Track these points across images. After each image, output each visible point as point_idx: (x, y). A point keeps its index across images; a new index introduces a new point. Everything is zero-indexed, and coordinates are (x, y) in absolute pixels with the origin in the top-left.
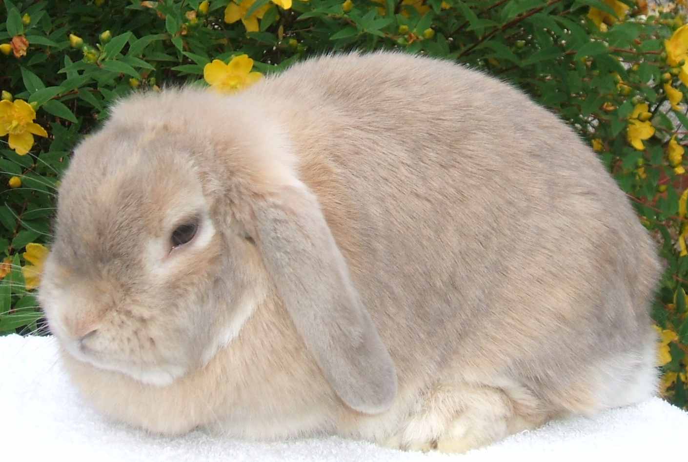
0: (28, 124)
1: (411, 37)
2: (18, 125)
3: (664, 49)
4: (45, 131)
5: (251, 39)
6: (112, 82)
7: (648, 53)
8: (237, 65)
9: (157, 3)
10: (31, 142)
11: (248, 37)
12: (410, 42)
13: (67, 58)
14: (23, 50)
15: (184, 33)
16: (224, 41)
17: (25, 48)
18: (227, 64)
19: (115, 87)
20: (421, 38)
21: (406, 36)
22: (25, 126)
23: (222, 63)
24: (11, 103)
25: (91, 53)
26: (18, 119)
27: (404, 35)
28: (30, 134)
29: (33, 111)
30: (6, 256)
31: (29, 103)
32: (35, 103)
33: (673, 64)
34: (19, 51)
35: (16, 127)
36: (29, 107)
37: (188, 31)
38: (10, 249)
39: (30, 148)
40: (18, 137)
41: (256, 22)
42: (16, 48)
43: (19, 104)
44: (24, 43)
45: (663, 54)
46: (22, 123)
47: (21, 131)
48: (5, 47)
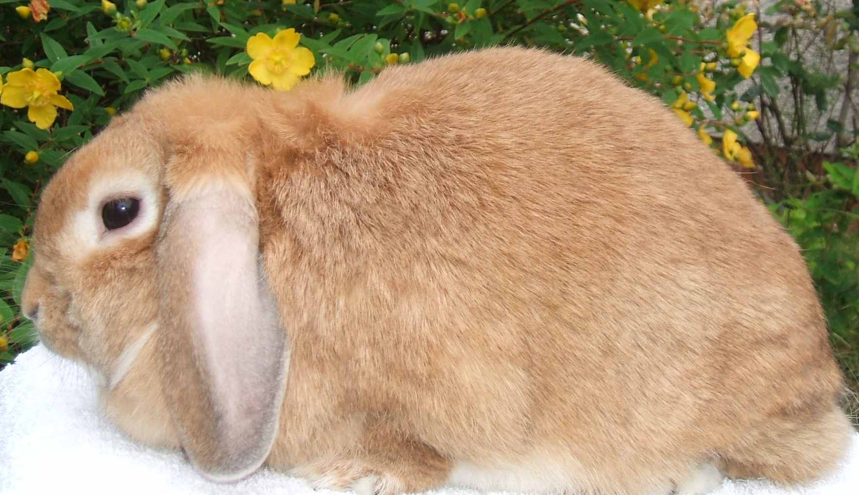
0: (52, 95)
1: (460, 16)
2: (41, 96)
3: (724, 38)
4: (71, 104)
5: (287, 11)
6: (137, 53)
7: (706, 42)
8: (282, 39)
10: (54, 114)
11: (285, 9)
12: (460, 21)
13: (90, 26)
14: (44, 14)
15: (221, 2)
16: (258, 13)
17: (46, 12)
18: (272, 37)
19: (140, 59)
20: (471, 17)
21: (455, 15)
22: (49, 97)
23: (266, 36)
24: (33, 72)
25: (124, 21)
26: (41, 89)
27: (453, 13)
28: (54, 108)
29: (57, 80)
30: (21, 237)
31: (53, 72)
32: (60, 73)
33: (733, 55)
34: (39, 14)
35: (37, 99)
36: (53, 77)
38: (25, 228)
39: (52, 122)
40: (39, 109)
42: (35, 12)
43: (42, 73)
44: (44, 6)
45: (724, 45)
46: (45, 94)
47: (43, 103)
48: (23, 10)
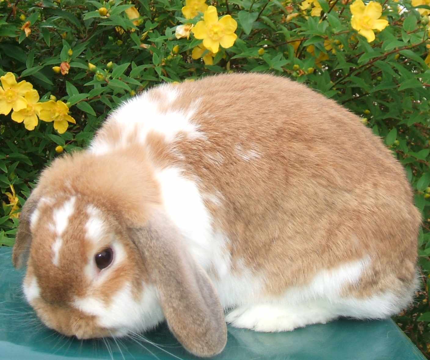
0: (65, 115)
1: (300, 72)
2: (59, 116)
4: (74, 120)
9: (150, 45)
10: (67, 126)
11: (206, 68)
12: (300, 75)
15: (163, 64)
16: (193, 70)
17: (68, 69)
19: (124, 95)
20: (306, 72)
21: (298, 72)
22: (63, 116)
24: (55, 102)
25: (101, 75)
26: (59, 112)
27: (296, 71)
28: (66, 121)
29: (68, 107)
31: (66, 103)
32: (69, 103)
34: (64, 71)
35: (57, 117)
36: (65, 105)
37: (166, 63)
39: (66, 130)
40: (59, 122)
41: (211, 59)
42: (62, 69)
43: (60, 103)
44: (67, 66)
46: (61, 115)
47: (60, 119)
48: (56, 68)
